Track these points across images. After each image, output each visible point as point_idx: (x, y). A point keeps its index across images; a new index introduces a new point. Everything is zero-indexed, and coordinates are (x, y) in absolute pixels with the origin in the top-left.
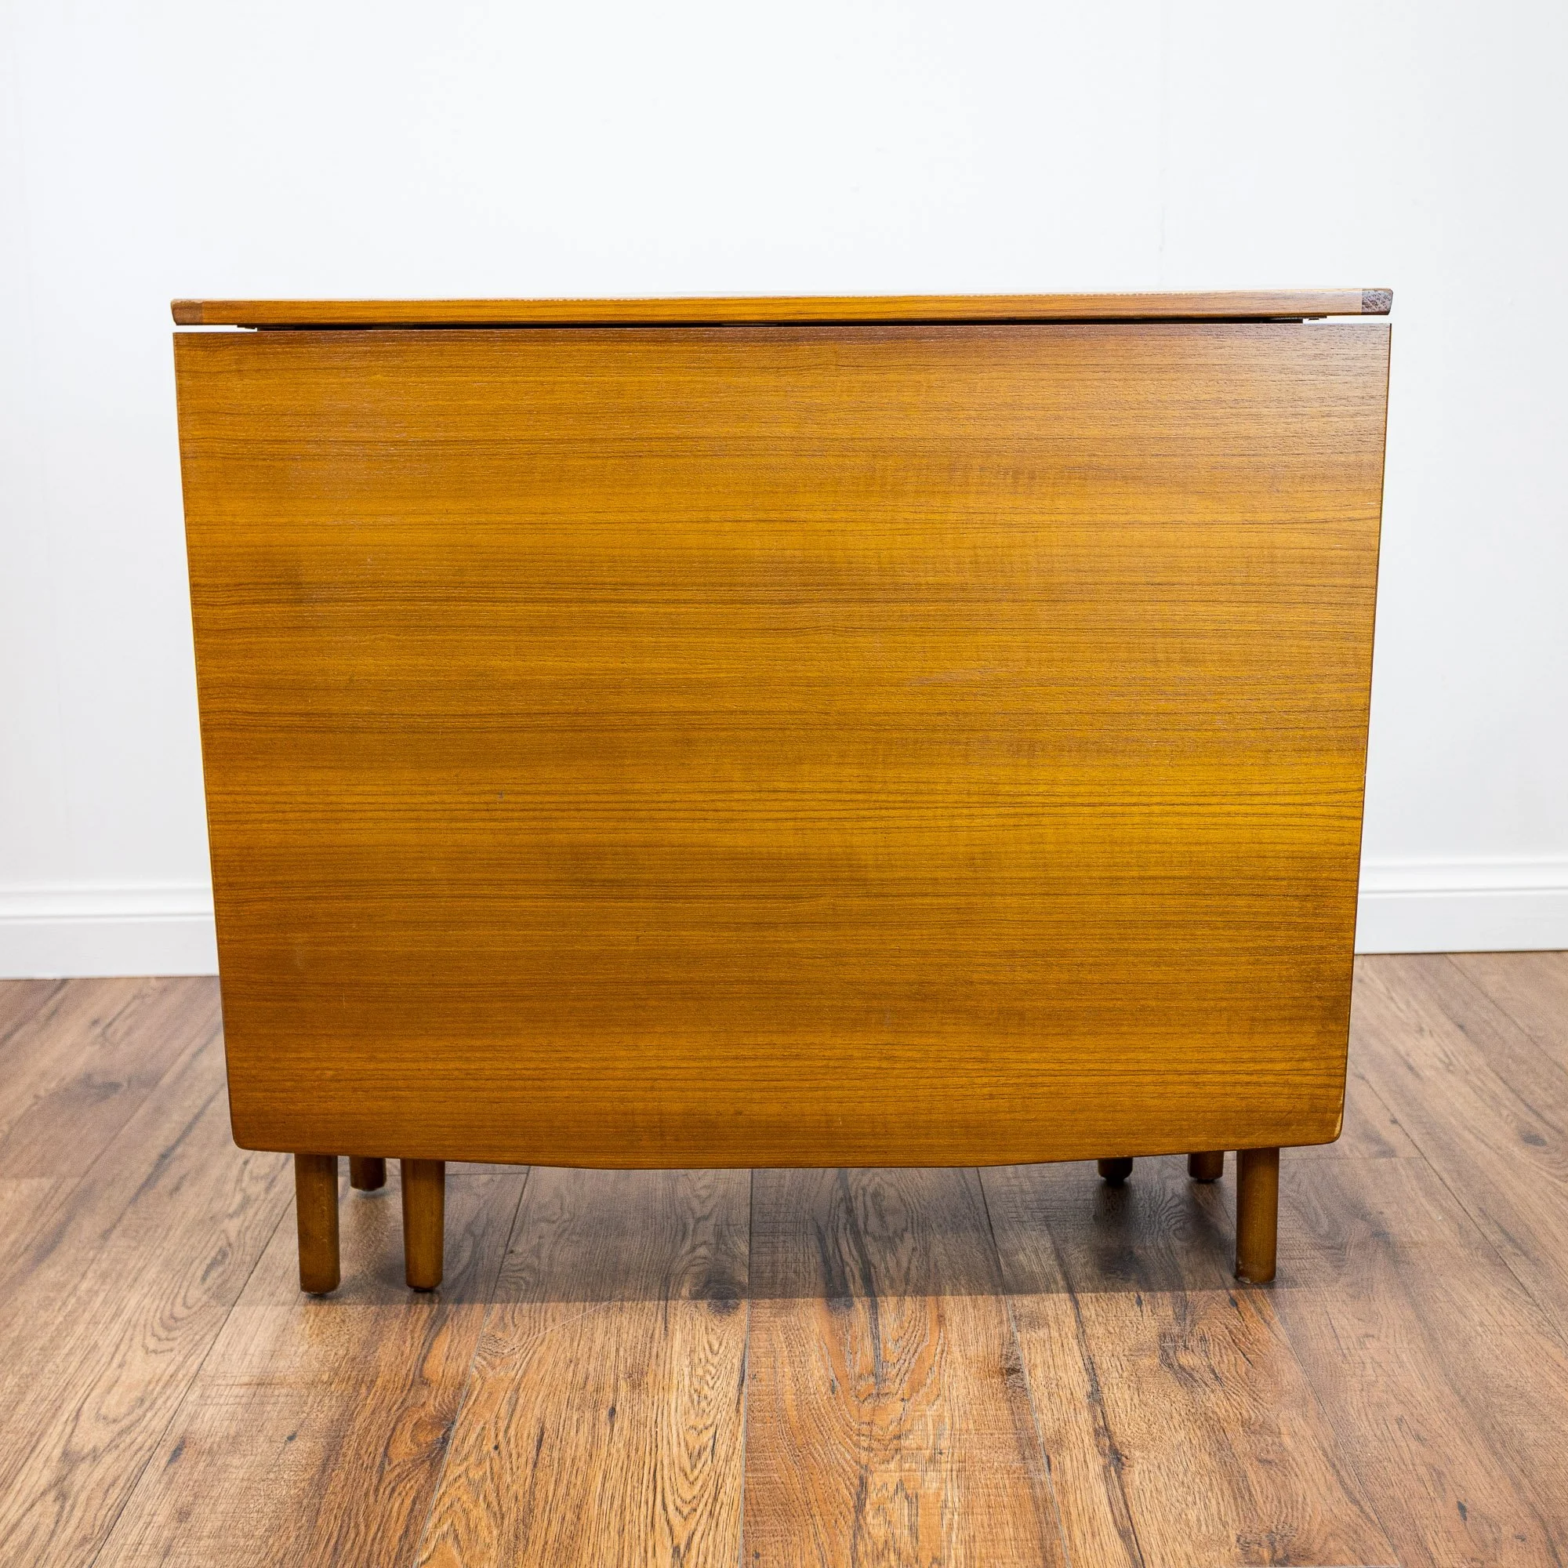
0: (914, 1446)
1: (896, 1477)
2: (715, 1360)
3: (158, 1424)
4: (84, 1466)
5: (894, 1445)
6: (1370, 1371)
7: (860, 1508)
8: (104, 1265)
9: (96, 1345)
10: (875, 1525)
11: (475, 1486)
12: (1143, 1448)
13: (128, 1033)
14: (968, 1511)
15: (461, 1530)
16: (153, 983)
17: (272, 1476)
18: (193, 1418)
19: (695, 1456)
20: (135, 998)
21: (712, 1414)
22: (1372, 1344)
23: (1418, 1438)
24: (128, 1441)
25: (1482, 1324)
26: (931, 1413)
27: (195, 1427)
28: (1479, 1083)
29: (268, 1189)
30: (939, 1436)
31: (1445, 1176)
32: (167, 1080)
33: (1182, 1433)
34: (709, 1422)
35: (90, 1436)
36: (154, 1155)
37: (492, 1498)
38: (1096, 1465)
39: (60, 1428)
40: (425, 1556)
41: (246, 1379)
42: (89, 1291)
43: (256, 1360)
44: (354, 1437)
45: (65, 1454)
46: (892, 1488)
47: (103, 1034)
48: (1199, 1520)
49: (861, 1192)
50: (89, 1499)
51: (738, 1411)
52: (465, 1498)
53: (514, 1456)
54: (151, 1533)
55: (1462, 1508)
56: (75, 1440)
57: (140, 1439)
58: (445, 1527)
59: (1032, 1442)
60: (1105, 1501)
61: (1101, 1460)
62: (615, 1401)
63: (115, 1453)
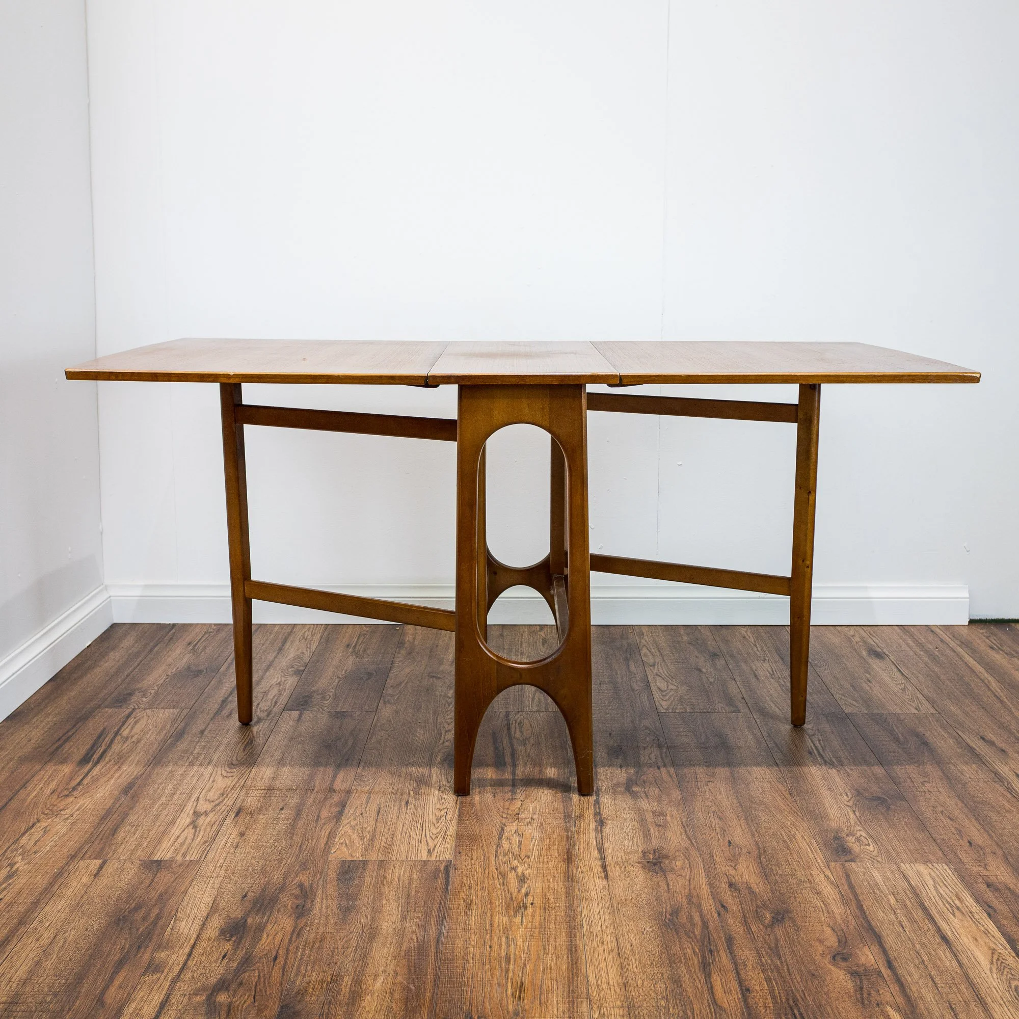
0: (524, 817)
1: (515, 828)
3: (230, 803)
4: (203, 817)
5: (517, 816)
6: (707, 794)
7: (500, 838)
8: (203, 744)
9: (203, 774)
10: (505, 844)
11: (353, 827)
12: (613, 820)
13: (204, 649)
14: (542, 839)
15: (348, 843)
17: (275, 822)
18: (243, 801)
19: (438, 819)
20: (206, 633)
21: (446, 804)
22: (711, 785)
23: (720, 818)
24: (219, 808)
26: (532, 806)
27: (245, 803)
29: (268, 716)
30: (534, 814)
32: (222, 670)
33: (628, 815)
34: (445, 807)
35: (203, 806)
36: (219, 701)
37: (360, 832)
38: (593, 825)
39: (191, 803)
40: (334, 851)
41: (263, 787)
43: (267, 781)
44: (306, 809)
45: (195, 813)
46: (513, 832)
48: (629, 845)
49: (514, 722)
50: (205, 828)
51: (456, 803)
52: (349, 831)
53: (369, 817)
54: (230, 841)
55: (729, 842)
56: (198, 808)
57: (223, 808)
58: (342, 841)
59: (570, 816)
60: (594, 837)
61: (595, 824)
62: (408, 798)
63: (214, 813)
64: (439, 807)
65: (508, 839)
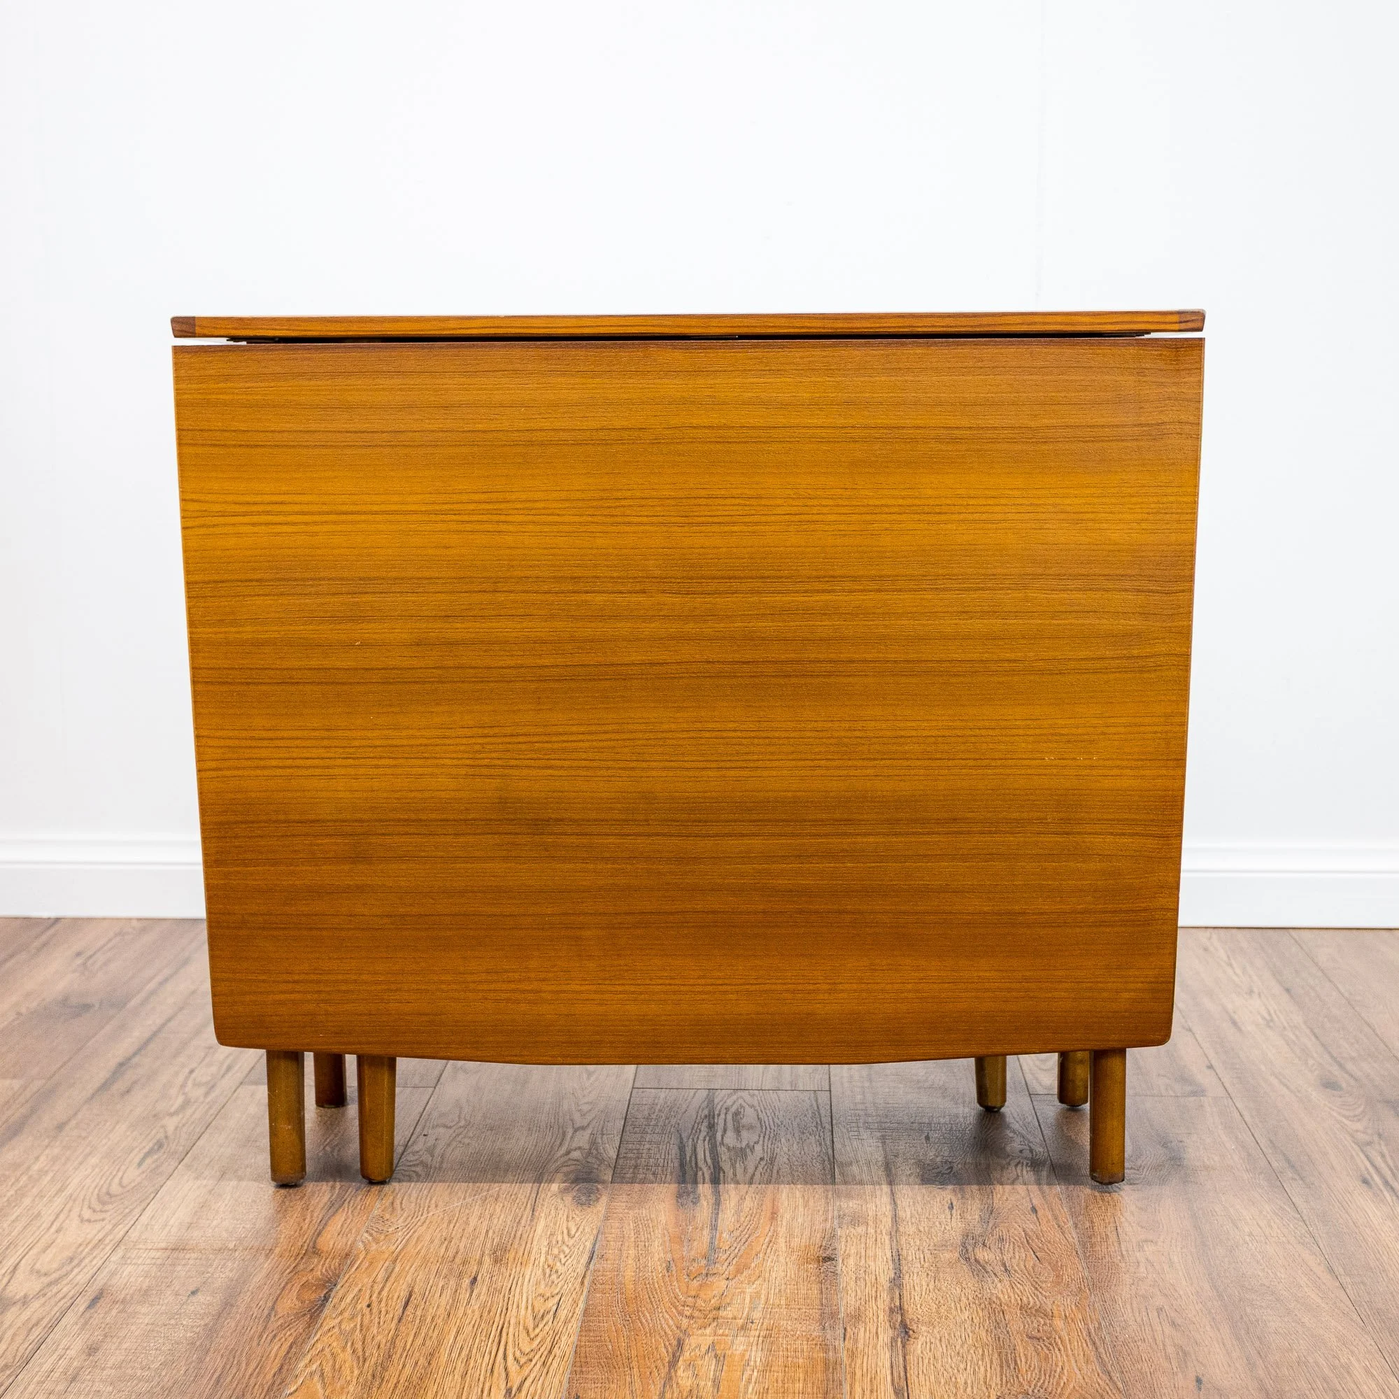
0: (730, 1316)
1: (710, 1340)
2: (571, 1242)
3: (82, 1278)
4: (15, 1309)
5: (713, 1315)
6: (1142, 1269)
7: (673, 1364)
8: (56, 1151)
9: (39, 1214)
10: (684, 1377)
11: (346, 1336)
12: (931, 1324)
13: (105, 964)
14: (767, 1368)
15: (327, 1369)
16: (135, 923)
17: (173, 1322)
18: (113, 1274)
19: (538, 1318)
20: (116, 935)
21: (560, 1285)
22: (1149, 1248)
23: (1173, 1324)
24: (55, 1290)
25: (1251, 1234)
26: (749, 1290)
27: (114, 1281)
28: (1293, 1038)
29: (207, 1094)
30: (752, 1309)
31: (1245, 1113)
32: (133, 1003)
33: (967, 1313)
34: (556, 1292)
35: (23, 1286)
36: (113, 1063)
37: (359, 1346)
38: (885, 1336)
40: (293, 1389)
41: (163, 1245)
42: (40, 1170)
43: (174, 1230)
44: (249, 1294)
46: (703, 1350)
47: (84, 964)
48: (966, 1383)
49: (724, 1111)
50: (14, 1335)
51: (582, 1283)
52: (335, 1344)
53: (383, 1313)
54: (63, 1363)
55: (1199, 1381)
56: (10, 1288)
57: (65, 1290)
58: (314, 1367)
59: (834, 1315)
60: (888, 1365)
61: (890, 1332)
62: (477, 1273)
63: (42, 1300)
64: (542, 1289)
65: (690, 1364)
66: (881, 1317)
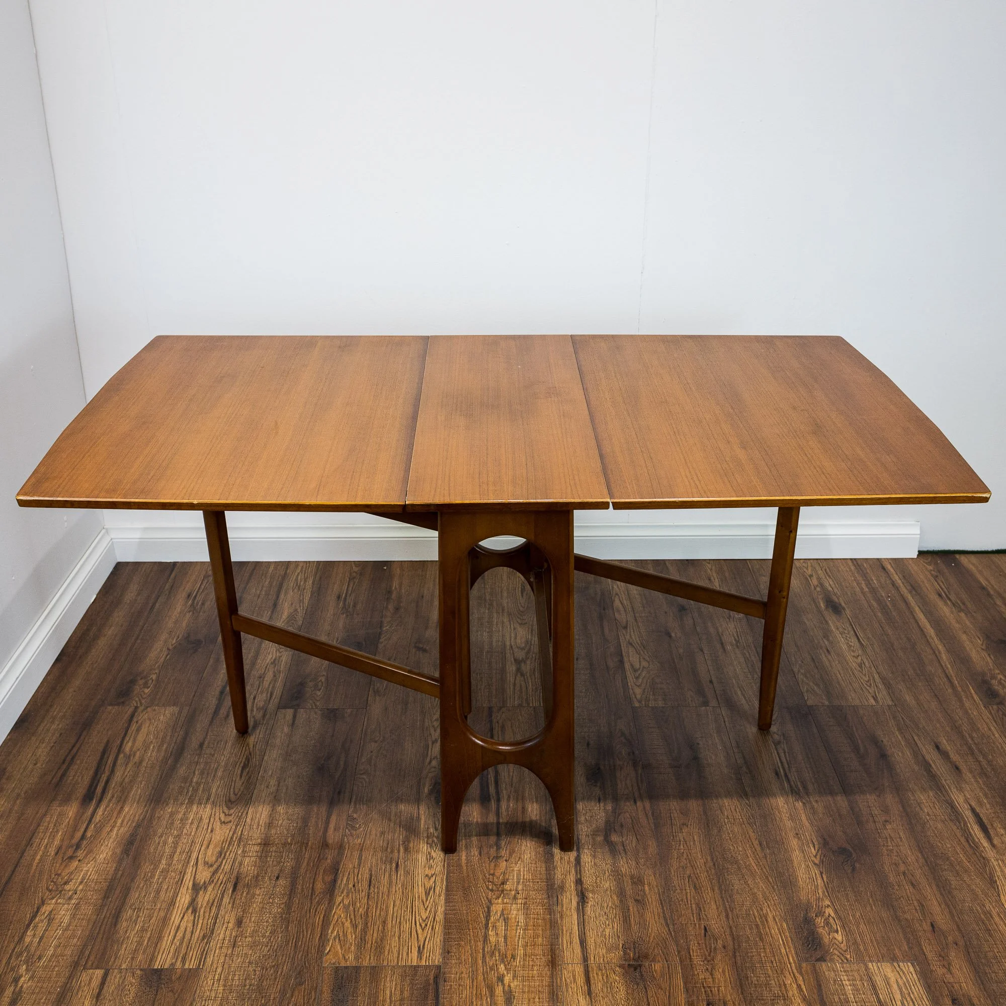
64: (428, 872)
65: (494, 927)
66: (572, 887)
